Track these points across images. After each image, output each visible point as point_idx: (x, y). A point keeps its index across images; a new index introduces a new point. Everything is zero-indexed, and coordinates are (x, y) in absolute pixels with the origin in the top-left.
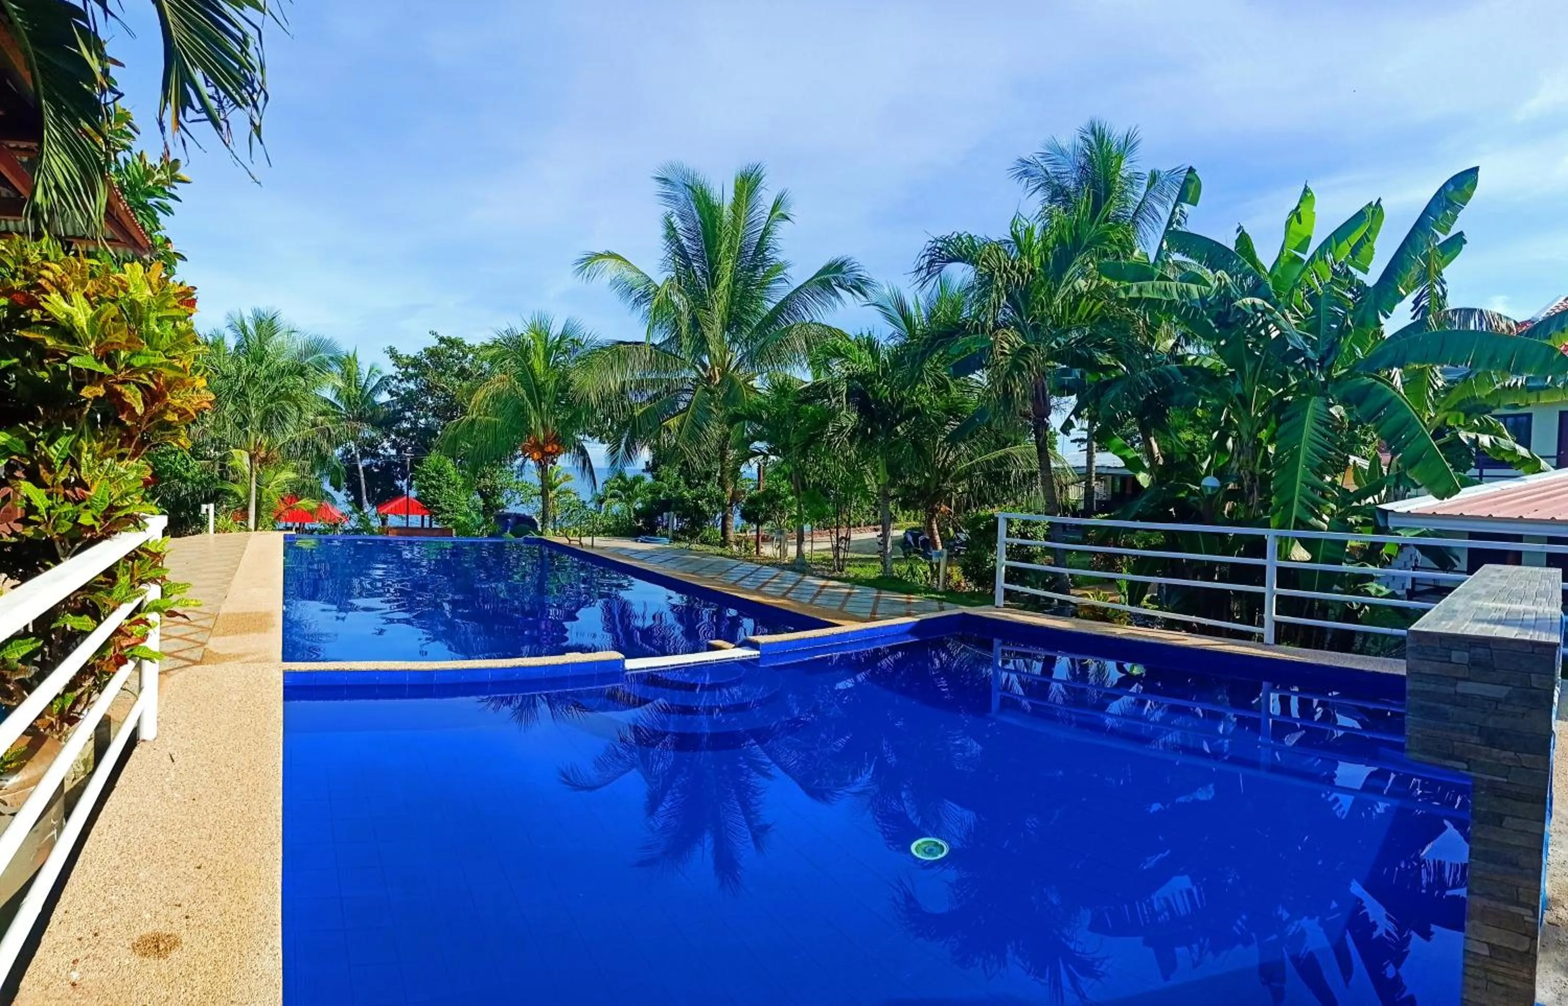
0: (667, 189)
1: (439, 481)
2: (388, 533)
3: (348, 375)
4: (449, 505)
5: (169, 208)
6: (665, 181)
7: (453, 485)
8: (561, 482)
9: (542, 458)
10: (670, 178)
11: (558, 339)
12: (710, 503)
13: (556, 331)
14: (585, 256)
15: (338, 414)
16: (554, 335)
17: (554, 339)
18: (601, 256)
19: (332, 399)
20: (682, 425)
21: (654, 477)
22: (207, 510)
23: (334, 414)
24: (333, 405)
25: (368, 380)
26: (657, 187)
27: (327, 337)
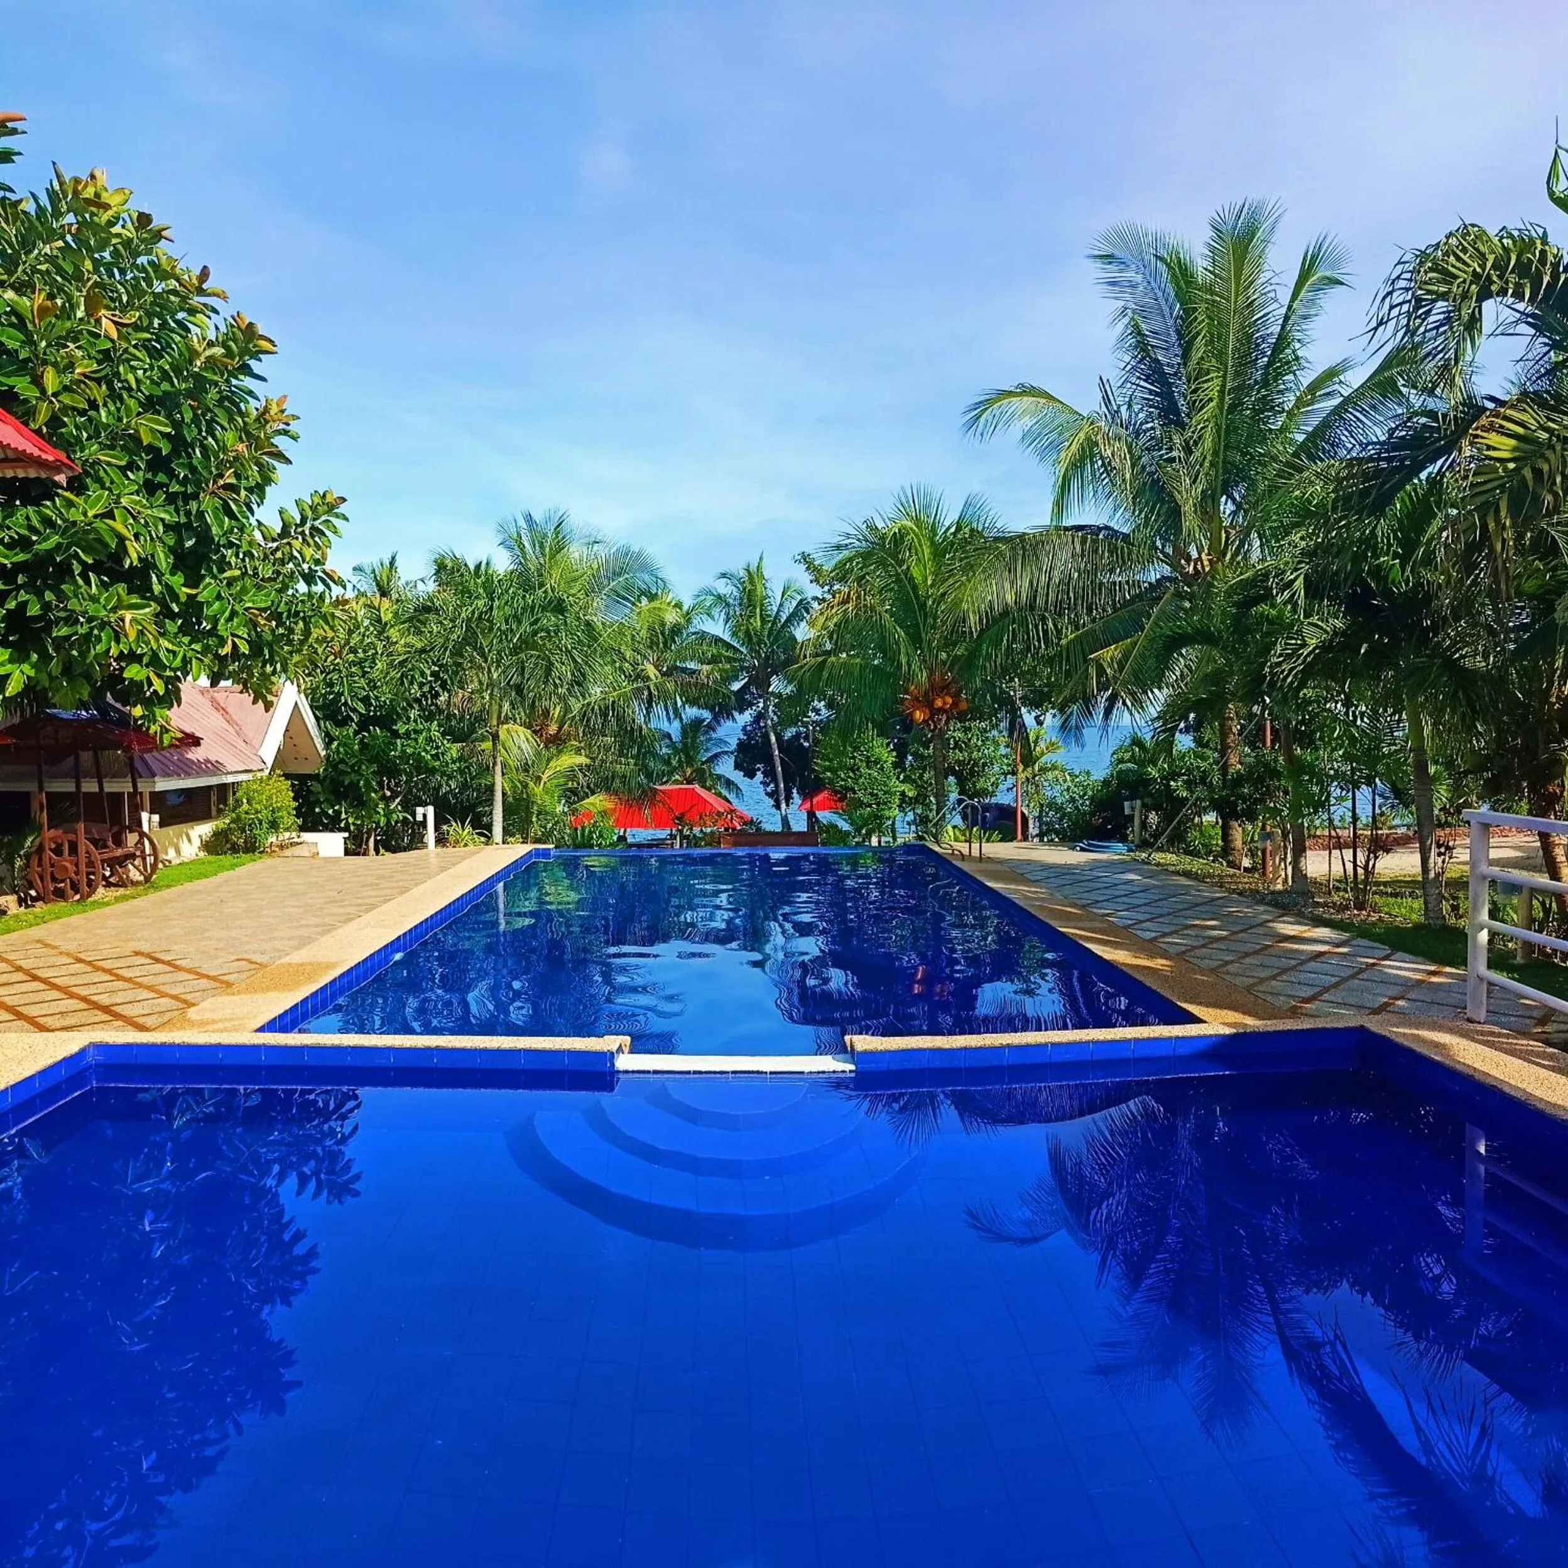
0: (1113, 272)
1: (854, 758)
2: (719, 843)
3: (749, 600)
4: (872, 794)
5: (251, 392)
6: (1108, 258)
7: (876, 763)
8: (1043, 754)
9: (931, 718)
10: (1117, 253)
11: (953, 530)
12: (1189, 785)
13: (949, 518)
14: (982, 398)
15: (735, 660)
16: (947, 524)
17: (948, 528)
18: (1010, 394)
19: (727, 637)
20: (1126, 656)
21: (1195, 740)
22: (425, 816)
23: (729, 660)
24: (728, 646)
25: (781, 605)
26: (1096, 270)
27: (635, 548)
